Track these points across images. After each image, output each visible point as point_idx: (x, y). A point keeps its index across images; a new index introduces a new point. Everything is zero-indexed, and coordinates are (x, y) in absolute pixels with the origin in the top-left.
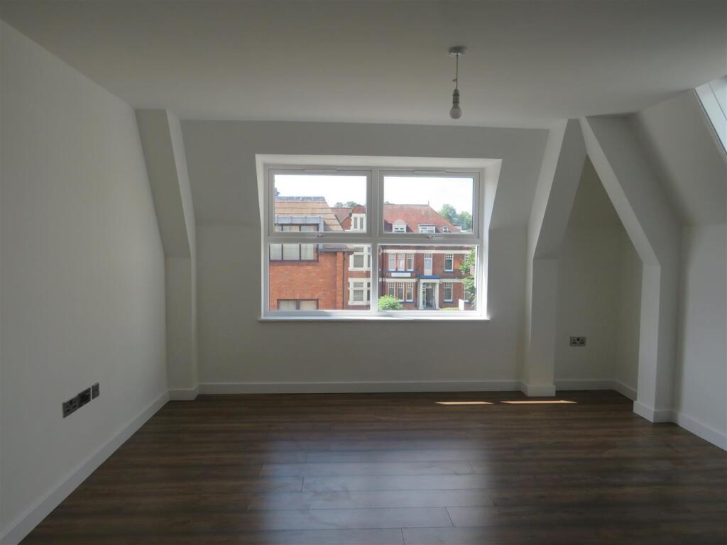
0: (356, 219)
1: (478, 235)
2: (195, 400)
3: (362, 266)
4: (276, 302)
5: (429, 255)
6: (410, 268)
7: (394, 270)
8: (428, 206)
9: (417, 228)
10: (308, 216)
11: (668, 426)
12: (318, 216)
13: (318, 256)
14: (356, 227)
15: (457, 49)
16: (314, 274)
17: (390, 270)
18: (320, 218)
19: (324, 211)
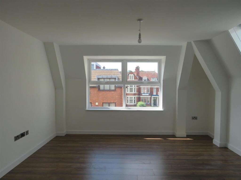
0: (130, 76)
1: (160, 82)
2: (65, 136)
3: (132, 92)
4: (102, 103)
5: (155, 88)
6: (148, 92)
7: (143, 93)
8: (154, 71)
9: (151, 79)
10: (113, 75)
11: (225, 148)
12: (116, 75)
13: (116, 89)
14: (130, 79)
15: (140, 20)
16: (114, 94)
17: (142, 93)
18: (116, 76)
19: (118, 74)
